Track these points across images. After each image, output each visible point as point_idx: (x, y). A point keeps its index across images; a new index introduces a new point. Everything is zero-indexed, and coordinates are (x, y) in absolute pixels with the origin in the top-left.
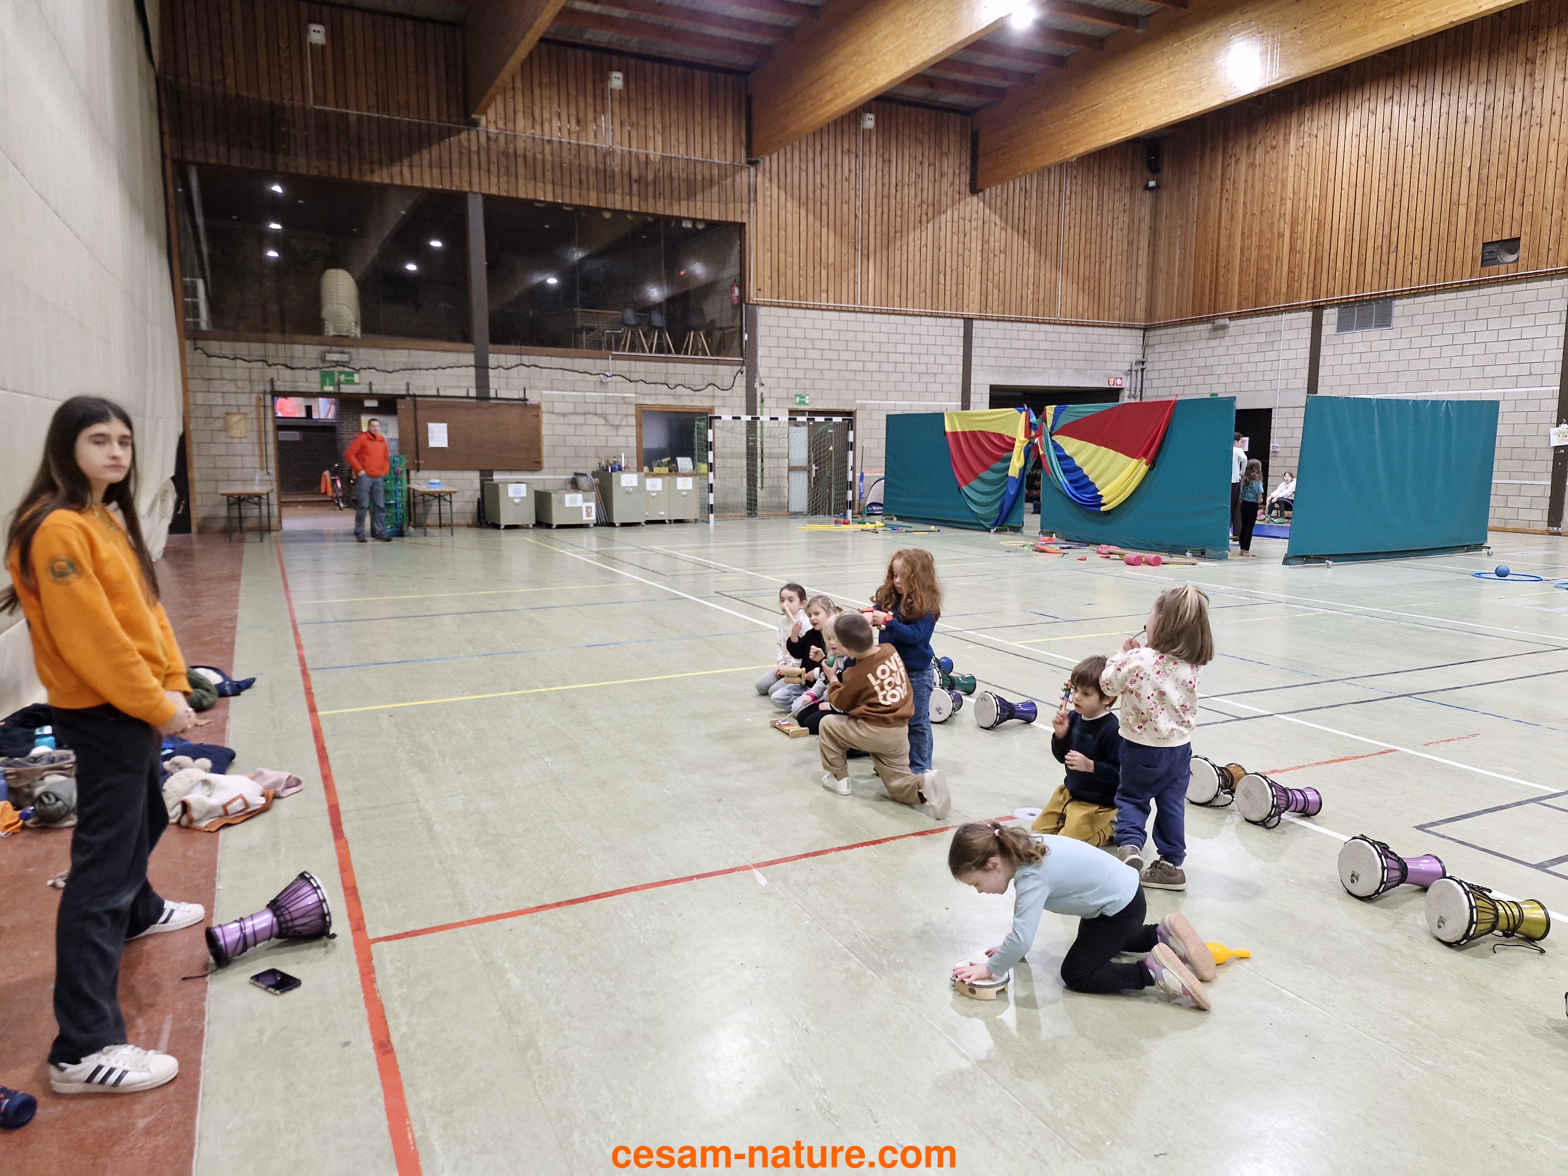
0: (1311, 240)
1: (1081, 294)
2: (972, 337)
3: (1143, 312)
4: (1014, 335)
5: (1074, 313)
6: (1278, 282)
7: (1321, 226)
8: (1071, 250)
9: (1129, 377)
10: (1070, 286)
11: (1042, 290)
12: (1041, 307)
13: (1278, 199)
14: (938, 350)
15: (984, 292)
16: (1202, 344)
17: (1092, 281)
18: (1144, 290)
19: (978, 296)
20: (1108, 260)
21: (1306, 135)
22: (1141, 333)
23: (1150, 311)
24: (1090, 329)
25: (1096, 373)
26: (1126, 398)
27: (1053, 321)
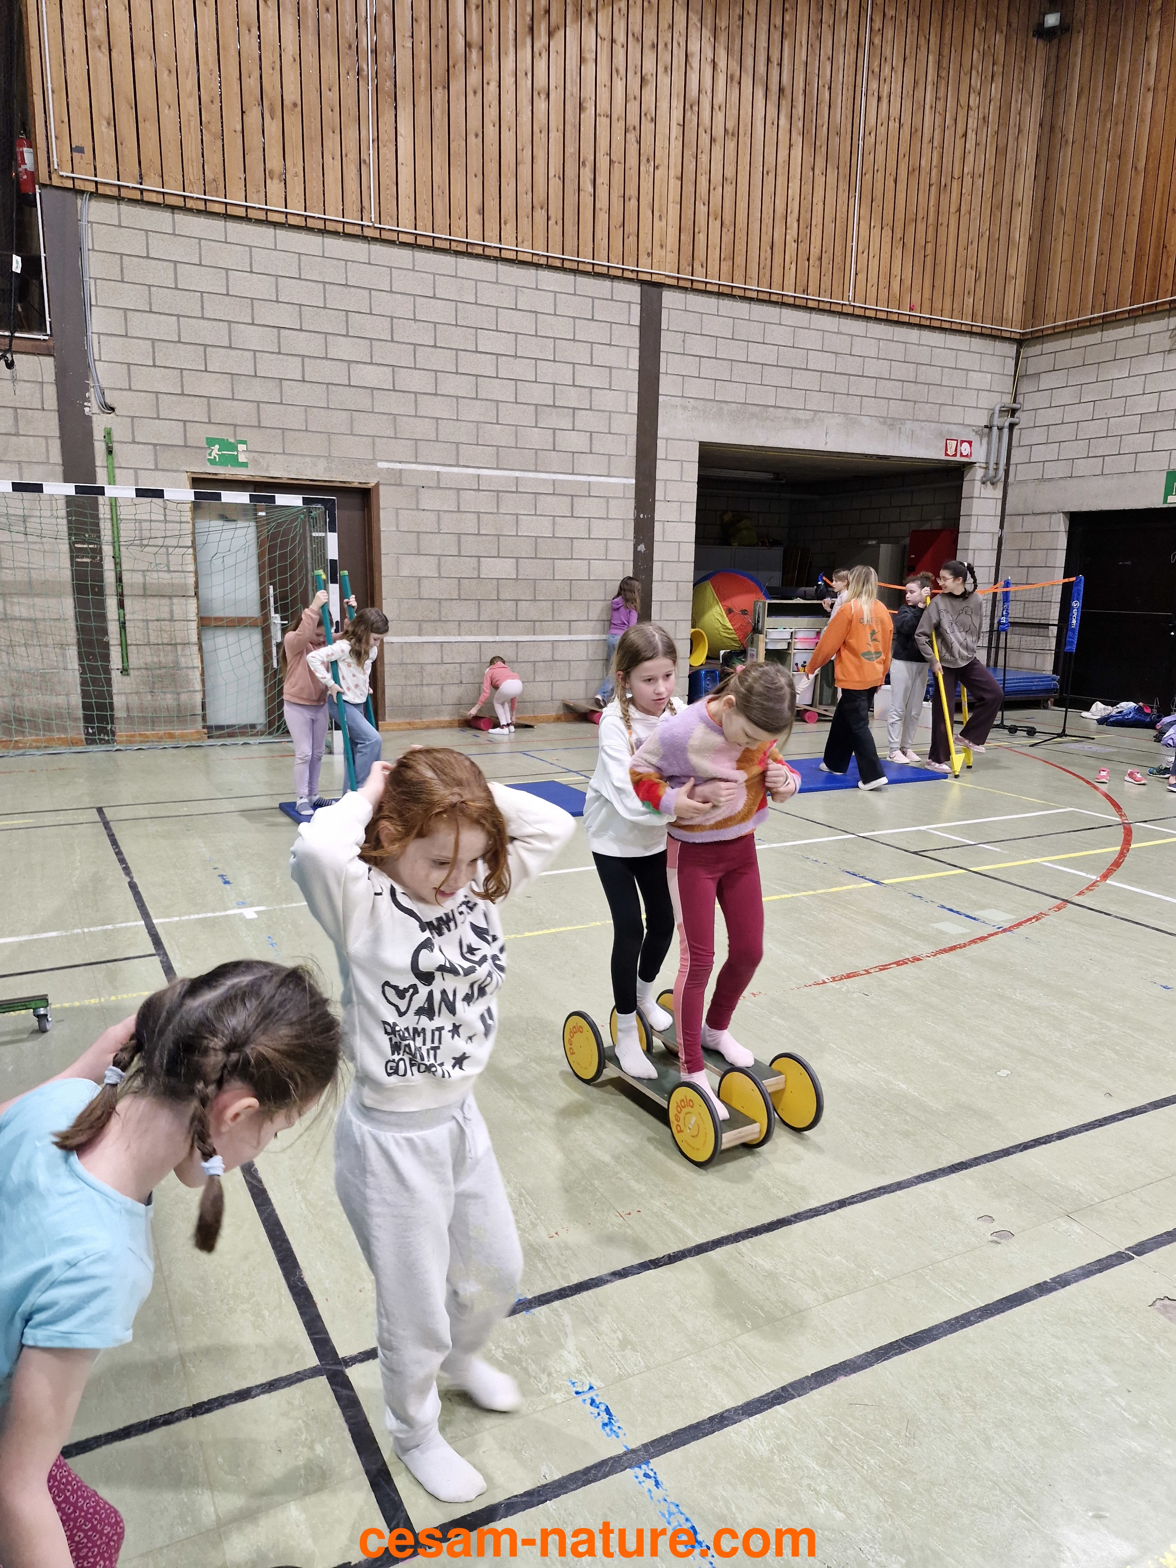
1: (898, 252)
2: (659, 330)
3: (1019, 305)
4: (754, 332)
5: (884, 294)
8: (881, 149)
9: (985, 440)
10: (876, 232)
11: (817, 232)
12: (814, 273)
14: (580, 354)
15: (688, 222)
17: (921, 227)
18: (1023, 260)
19: (673, 232)
20: (956, 184)
22: (1010, 349)
23: (1036, 301)
24: (913, 334)
25: (922, 428)
26: (978, 484)
27: (839, 308)
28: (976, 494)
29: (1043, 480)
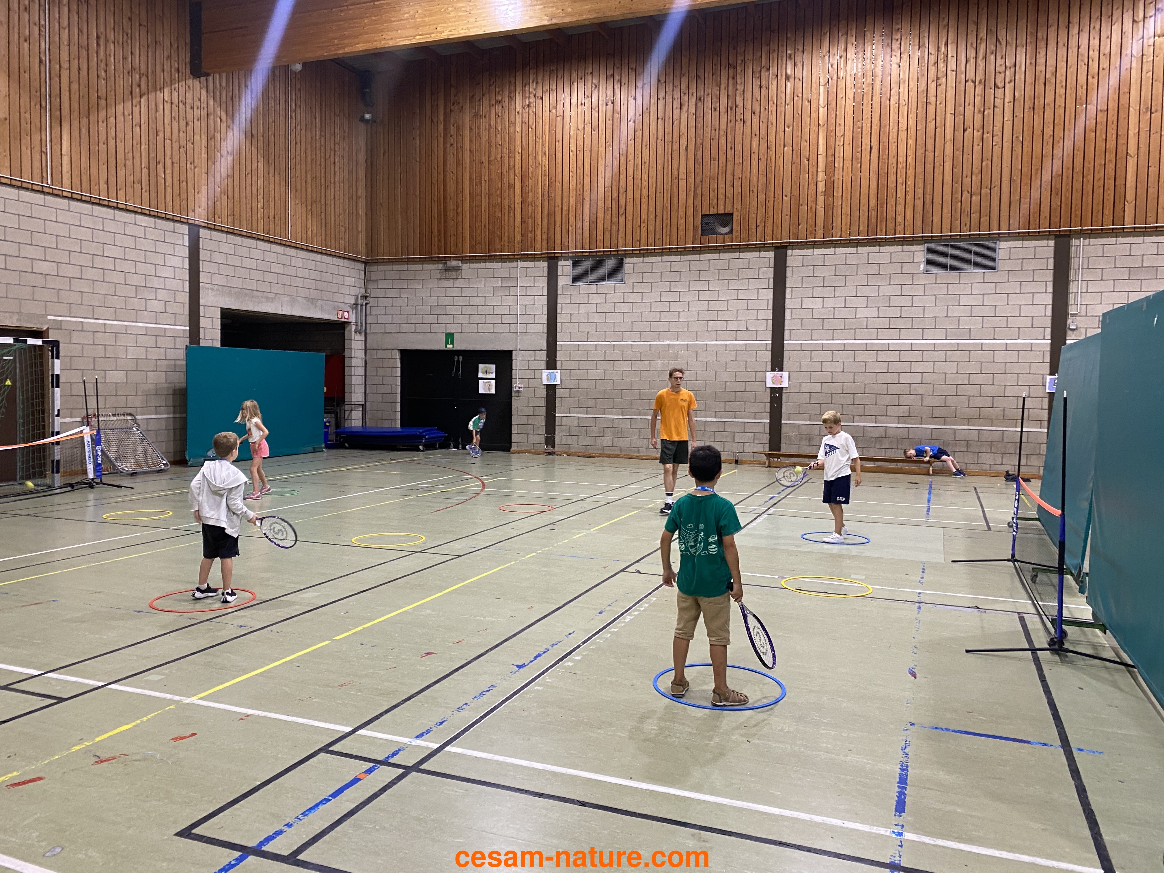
0: (543, 195)
1: (309, 216)
2: (199, 249)
3: (364, 245)
4: (245, 252)
5: (305, 237)
6: (511, 230)
7: (551, 184)
8: (298, 168)
9: (354, 312)
10: (299, 206)
11: (272, 205)
12: (272, 225)
13: (506, 151)
14: (159, 259)
15: (211, 195)
16: (433, 284)
17: (319, 205)
18: (364, 223)
19: (204, 200)
21: (532, 96)
22: (362, 266)
23: (372, 246)
24: (319, 256)
25: (326, 304)
26: (353, 333)
27: (284, 243)
28: (353, 338)
29: (385, 333)
